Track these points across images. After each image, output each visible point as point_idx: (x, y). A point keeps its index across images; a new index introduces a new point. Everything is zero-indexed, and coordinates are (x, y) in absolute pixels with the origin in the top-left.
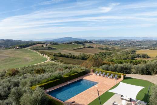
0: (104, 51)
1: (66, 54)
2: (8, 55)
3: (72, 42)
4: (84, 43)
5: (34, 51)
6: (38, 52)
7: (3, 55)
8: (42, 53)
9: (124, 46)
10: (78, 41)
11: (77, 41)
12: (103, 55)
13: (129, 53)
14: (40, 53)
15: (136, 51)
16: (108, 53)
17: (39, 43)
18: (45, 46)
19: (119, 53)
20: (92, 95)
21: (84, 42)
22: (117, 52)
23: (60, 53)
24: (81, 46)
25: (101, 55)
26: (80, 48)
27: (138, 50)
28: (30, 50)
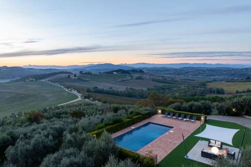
0: (161, 85)
1: (105, 89)
2: (15, 91)
3: (113, 71)
4: (131, 73)
5: (57, 84)
6: (62, 87)
7: (9, 91)
8: (69, 88)
9: (190, 76)
12: (160, 89)
13: (198, 87)
14: (66, 87)
15: (207, 84)
16: (167, 87)
17: (62, 72)
18: (72, 77)
19: (183, 87)
20: (170, 143)
21: (131, 71)
22: (180, 86)
23: (97, 87)
24: (128, 77)
25: (157, 90)
26: (125, 79)
27: (210, 82)
28: (49, 82)
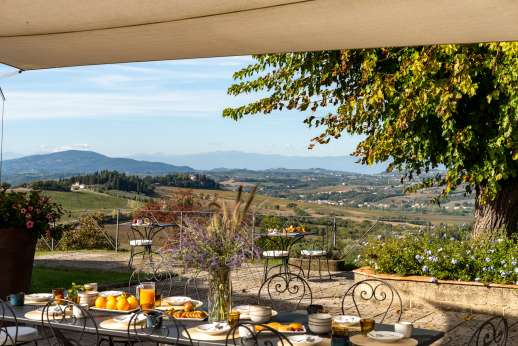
3: (73, 180)
4: (159, 189)
10: (115, 174)
11: (111, 170)
21: (164, 182)
24: (132, 203)
